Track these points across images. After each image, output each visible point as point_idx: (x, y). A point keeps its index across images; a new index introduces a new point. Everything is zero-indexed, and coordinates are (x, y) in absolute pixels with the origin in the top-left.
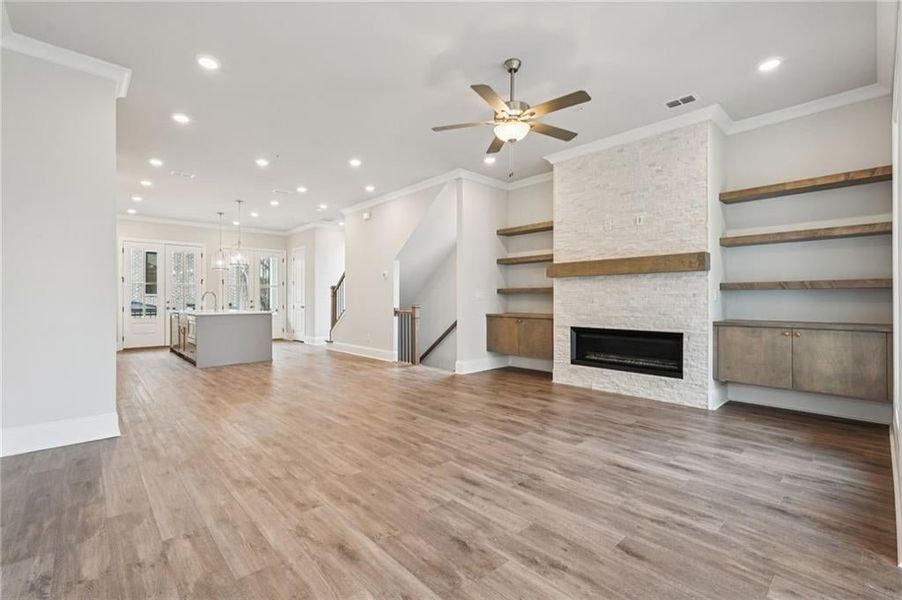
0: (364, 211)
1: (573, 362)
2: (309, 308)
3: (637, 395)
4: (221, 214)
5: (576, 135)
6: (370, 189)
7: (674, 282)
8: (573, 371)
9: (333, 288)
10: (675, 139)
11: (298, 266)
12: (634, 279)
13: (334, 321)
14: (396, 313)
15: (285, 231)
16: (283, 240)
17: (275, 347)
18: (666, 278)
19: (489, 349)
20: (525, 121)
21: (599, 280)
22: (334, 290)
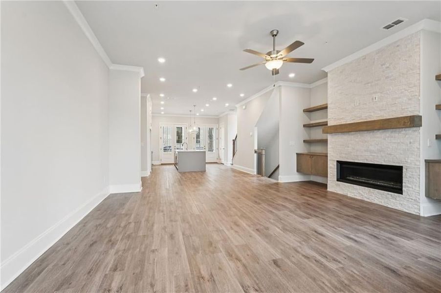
0: (244, 105)
1: (337, 180)
2: (226, 149)
3: (373, 201)
4: (191, 111)
5: (313, 60)
6: (242, 95)
7: (397, 135)
8: (337, 185)
9: (233, 140)
10: (398, 46)
11: (222, 131)
12: (371, 134)
13: (234, 154)
14: (256, 152)
15: (217, 116)
16: (217, 120)
17: (207, 166)
18: (392, 132)
19: (298, 171)
20: (279, 59)
21: (352, 135)
22: (234, 141)
